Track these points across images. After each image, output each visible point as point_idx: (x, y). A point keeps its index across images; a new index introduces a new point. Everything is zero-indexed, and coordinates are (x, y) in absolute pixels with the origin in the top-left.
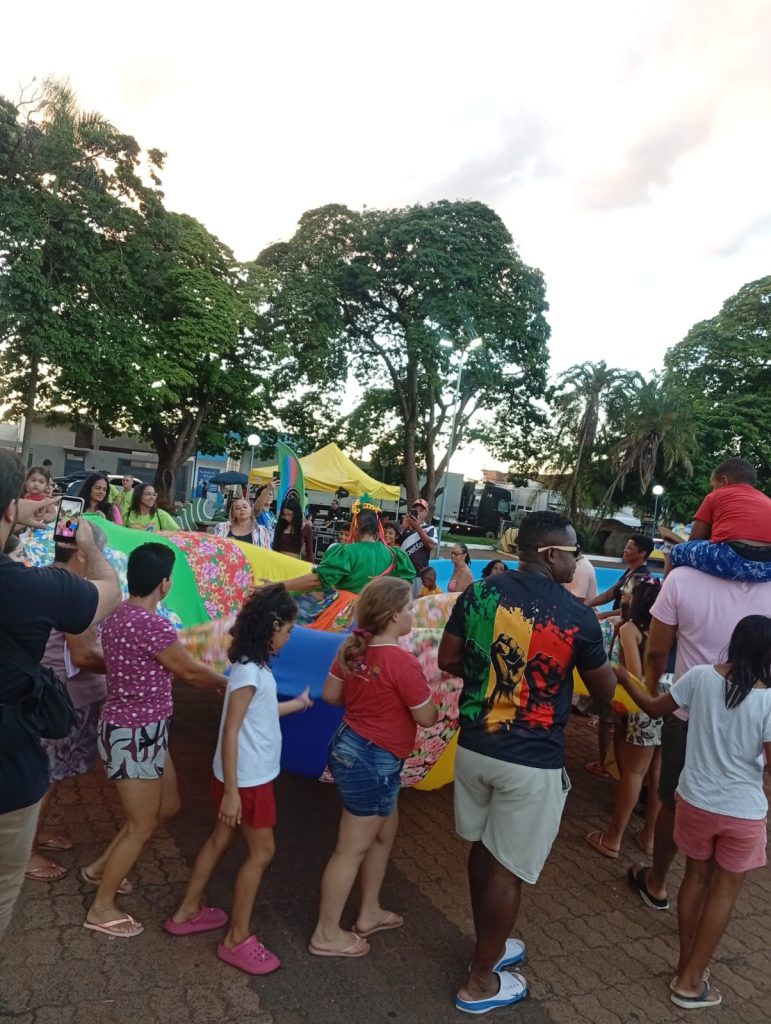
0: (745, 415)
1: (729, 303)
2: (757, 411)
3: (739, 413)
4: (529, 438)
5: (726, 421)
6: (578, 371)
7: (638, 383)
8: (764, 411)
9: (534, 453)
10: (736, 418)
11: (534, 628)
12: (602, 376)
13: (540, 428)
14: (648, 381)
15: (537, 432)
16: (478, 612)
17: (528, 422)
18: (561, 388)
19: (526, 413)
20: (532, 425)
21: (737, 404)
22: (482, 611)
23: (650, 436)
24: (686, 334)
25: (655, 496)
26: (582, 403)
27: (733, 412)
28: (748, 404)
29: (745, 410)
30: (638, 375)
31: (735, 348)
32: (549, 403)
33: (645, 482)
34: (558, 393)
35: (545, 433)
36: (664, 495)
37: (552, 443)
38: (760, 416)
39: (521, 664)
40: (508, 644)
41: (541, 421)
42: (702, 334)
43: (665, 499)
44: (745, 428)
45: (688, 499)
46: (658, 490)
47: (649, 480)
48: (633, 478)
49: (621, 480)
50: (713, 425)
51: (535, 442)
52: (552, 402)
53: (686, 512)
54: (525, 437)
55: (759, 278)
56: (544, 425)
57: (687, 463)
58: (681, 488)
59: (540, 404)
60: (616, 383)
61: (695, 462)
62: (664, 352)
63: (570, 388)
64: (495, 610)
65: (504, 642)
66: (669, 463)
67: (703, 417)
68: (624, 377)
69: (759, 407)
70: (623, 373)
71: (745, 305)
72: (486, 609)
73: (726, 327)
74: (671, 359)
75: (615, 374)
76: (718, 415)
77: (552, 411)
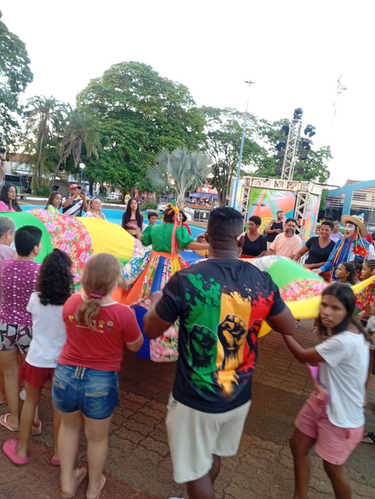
0: (118, 130)
1: (106, 72)
2: (122, 129)
3: (116, 130)
4: (8, 133)
5: (110, 133)
6: (37, 99)
7: (69, 111)
8: (125, 129)
9: (12, 142)
10: (114, 132)
11: (252, 304)
12: (50, 104)
13: (14, 128)
15: (13, 130)
16: (205, 302)
17: (7, 124)
18: (27, 107)
19: (6, 119)
20: (10, 126)
21: (114, 125)
22: (208, 300)
23: (78, 138)
24: (87, 86)
25: (81, 168)
26: (38, 117)
27: (113, 129)
28: (119, 125)
29: (118, 128)
30: (68, 105)
31: (110, 96)
32: (21, 115)
33: (76, 161)
34: (25, 110)
35: (17, 132)
36: (85, 168)
37: (22, 137)
38: (124, 132)
39: (243, 332)
40: (233, 321)
41: (15, 124)
42: (94, 87)
43: (86, 170)
44: (119, 137)
45: (97, 170)
46: (82, 166)
47: (78, 161)
48: (70, 158)
49: (63, 160)
50: (104, 134)
51: (12, 136)
52: (22, 114)
53: (96, 177)
54: (6, 133)
55: (119, 62)
56: (17, 127)
57: (96, 154)
58: (93, 165)
59: (14, 115)
60: (56, 108)
61: (99, 152)
63: (31, 108)
64: (220, 297)
65: (230, 320)
66: (90, 152)
67: (100, 130)
68: (62, 105)
69: (123, 127)
70: (61, 103)
71: (114, 75)
72: (212, 299)
73: (106, 85)
74: (80, 98)
75: (57, 103)
76: (106, 129)
77: (23, 120)
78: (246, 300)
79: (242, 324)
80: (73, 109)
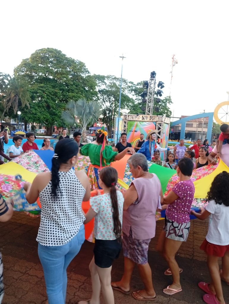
0: (42, 90)
1: (32, 55)
2: (45, 89)
3: (40, 90)
5: (37, 92)
7: (9, 79)
8: (46, 89)
21: (39, 87)
23: (16, 95)
24: (20, 63)
25: (18, 115)
27: (38, 89)
28: (42, 87)
29: (41, 89)
30: (9, 75)
31: (36, 69)
33: (15, 110)
36: (21, 114)
38: (46, 91)
42: (25, 64)
43: (22, 116)
44: (43, 94)
45: (29, 115)
46: (19, 113)
47: (16, 110)
48: (11, 109)
49: (6, 110)
50: (33, 93)
53: (29, 119)
55: (40, 49)
57: (28, 105)
58: (26, 112)
61: (30, 104)
66: (23, 104)
67: (30, 90)
68: (4, 75)
69: (45, 88)
71: (38, 56)
73: (33, 62)
74: (16, 71)
75: (1, 74)
76: (33, 90)
80: (12, 77)
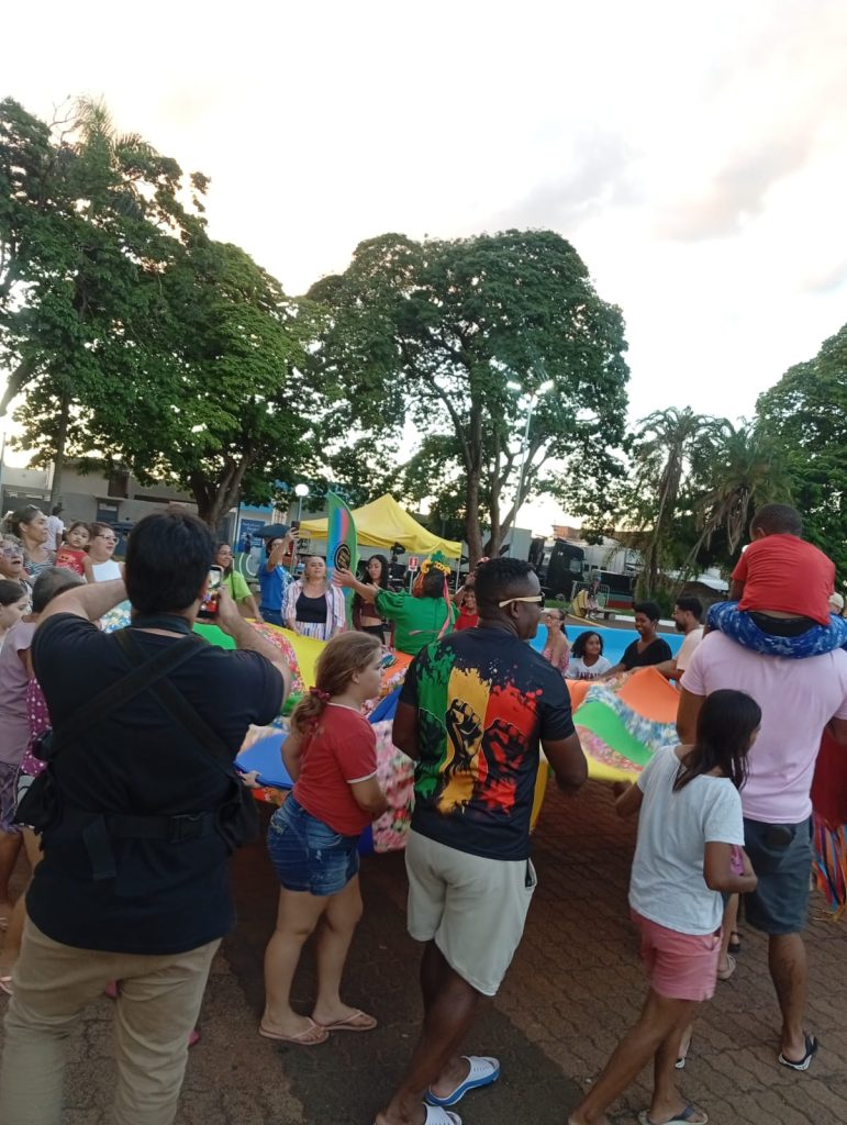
0: (846, 468)
1: (828, 344)
3: (840, 466)
4: (605, 491)
5: (825, 474)
6: (660, 417)
7: (728, 433)
9: (610, 507)
10: (836, 471)
11: (491, 691)
12: (687, 424)
13: (617, 480)
14: (737, 430)
15: (614, 484)
16: (431, 676)
17: (603, 473)
18: (641, 436)
19: (602, 463)
20: (608, 476)
21: (837, 456)
22: (435, 674)
23: (739, 491)
24: (780, 378)
26: (665, 453)
27: (832, 465)
29: (845, 463)
30: (726, 422)
31: (835, 394)
32: (627, 453)
33: (734, 540)
34: (637, 442)
35: (622, 486)
37: (630, 496)
39: (477, 733)
40: (462, 711)
41: (618, 472)
42: (798, 378)
44: (846, 482)
47: (737, 541)
50: (810, 478)
51: (611, 496)
52: (631, 451)
54: (600, 490)
56: (621, 477)
59: (617, 454)
60: (702, 431)
62: (756, 397)
63: (650, 436)
64: (449, 672)
65: (458, 708)
67: (799, 470)
68: (711, 424)
70: (710, 420)
71: (846, 346)
72: (439, 672)
73: (826, 370)
74: (764, 405)
75: (701, 421)
76: (815, 467)
77: (631, 462)
78: (485, 683)
79: (475, 720)
